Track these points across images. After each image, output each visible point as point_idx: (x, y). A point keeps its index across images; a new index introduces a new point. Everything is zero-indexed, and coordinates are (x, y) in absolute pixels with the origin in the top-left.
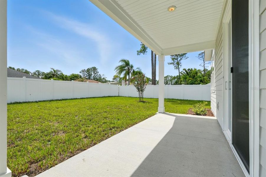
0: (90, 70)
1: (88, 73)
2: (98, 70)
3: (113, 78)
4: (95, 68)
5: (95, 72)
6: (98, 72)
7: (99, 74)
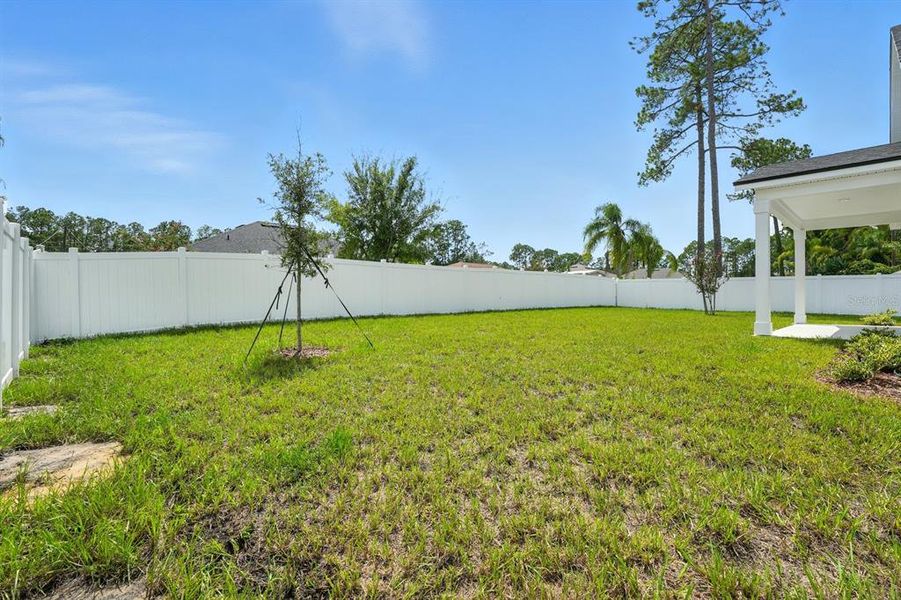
0: (442, 231)
1: (436, 242)
2: (468, 231)
3: (511, 253)
4: (459, 223)
5: (460, 238)
6: (468, 237)
7: (470, 243)
